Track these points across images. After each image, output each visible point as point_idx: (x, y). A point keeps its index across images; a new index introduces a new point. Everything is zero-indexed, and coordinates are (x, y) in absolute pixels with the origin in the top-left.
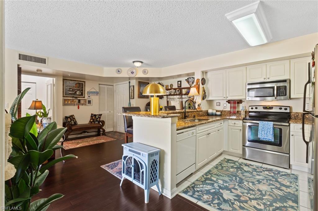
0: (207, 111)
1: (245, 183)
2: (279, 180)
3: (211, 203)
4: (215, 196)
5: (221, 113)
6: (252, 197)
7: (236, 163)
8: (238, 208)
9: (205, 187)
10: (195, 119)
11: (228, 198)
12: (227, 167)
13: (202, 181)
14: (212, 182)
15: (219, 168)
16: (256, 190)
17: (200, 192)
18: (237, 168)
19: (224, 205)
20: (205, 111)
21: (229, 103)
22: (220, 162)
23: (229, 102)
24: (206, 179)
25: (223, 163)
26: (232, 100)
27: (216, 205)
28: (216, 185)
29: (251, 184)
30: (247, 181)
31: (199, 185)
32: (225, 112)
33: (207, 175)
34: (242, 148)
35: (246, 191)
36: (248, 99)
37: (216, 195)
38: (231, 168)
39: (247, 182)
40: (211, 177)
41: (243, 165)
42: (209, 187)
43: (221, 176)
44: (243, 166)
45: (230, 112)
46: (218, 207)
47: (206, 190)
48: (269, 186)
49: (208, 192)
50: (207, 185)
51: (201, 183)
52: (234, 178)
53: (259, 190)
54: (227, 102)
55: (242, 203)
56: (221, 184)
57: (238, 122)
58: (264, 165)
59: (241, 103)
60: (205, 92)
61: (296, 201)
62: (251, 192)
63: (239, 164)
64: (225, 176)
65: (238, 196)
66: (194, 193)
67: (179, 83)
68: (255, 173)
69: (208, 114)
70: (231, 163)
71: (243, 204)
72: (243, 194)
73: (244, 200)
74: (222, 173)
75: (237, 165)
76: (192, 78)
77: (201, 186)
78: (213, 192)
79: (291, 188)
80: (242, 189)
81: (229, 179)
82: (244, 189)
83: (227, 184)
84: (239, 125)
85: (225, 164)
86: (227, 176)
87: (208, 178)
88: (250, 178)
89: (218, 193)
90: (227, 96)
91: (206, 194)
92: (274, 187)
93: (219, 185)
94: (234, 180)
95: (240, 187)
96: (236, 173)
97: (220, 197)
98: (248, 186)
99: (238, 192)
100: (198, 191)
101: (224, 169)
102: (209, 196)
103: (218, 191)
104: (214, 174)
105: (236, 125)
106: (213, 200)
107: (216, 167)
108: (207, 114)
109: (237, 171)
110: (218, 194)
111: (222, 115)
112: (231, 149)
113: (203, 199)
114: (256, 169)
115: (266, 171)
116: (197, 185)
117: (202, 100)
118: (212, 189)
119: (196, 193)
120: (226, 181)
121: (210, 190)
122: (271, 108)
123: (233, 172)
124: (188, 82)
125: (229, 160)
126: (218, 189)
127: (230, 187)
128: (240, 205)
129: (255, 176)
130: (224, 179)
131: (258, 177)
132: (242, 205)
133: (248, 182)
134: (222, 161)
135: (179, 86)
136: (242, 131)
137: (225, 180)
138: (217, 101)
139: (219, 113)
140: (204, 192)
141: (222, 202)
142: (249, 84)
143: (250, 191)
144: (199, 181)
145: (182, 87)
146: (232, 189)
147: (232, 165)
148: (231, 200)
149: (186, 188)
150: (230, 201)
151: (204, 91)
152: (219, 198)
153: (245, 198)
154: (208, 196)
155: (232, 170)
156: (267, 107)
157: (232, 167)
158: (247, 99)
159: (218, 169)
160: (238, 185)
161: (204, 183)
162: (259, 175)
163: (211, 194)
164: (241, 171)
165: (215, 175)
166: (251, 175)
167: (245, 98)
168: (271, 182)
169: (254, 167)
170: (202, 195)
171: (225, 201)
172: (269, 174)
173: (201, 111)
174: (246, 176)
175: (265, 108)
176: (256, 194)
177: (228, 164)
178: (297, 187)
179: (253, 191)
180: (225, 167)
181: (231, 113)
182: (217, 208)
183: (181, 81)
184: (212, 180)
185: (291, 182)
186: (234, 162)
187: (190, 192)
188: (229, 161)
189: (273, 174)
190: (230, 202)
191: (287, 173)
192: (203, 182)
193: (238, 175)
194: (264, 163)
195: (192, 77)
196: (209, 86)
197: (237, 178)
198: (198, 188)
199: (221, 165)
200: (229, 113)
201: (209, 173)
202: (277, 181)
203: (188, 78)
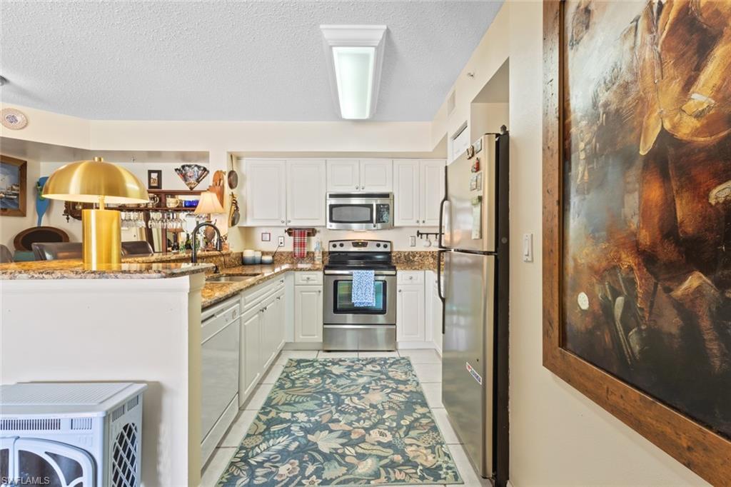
0: (242, 253)
1: (346, 402)
2: (391, 374)
3: (302, 479)
4: (303, 457)
5: (273, 257)
6: (367, 424)
7: (315, 364)
8: (354, 461)
9: (273, 445)
10: (221, 276)
11: (330, 448)
12: (302, 377)
13: (260, 434)
14: (285, 425)
15: (286, 386)
16: (368, 407)
17: (267, 465)
18: (322, 374)
19: (329, 469)
20: (236, 253)
21: (290, 234)
22: (283, 372)
23: (290, 232)
24: (269, 424)
25: (291, 372)
26: (296, 229)
27: (314, 477)
28: (295, 428)
29: (355, 399)
30: (347, 395)
31: (258, 446)
32: (282, 255)
33: (267, 414)
34: (322, 329)
35: (354, 418)
36: (331, 226)
37: (305, 452)
38: (311, 378)
39: (349, 398)
40: (277, 413)
41: (328, 364)
42: (283, 441)
43: (298, 402)
44: (329, 366)
45: (292, 255)
46: (320, 481)
47: (279, 452)
48: (382, 391)
49: (286, 454)
50: (277, 438)
51: (261, 438)
52: (324, 397)
53: (372, 406)
54: (286, 231)
55: (357, 445)
56: (306, 422)
57: (315, 276)
58: (360, 353)
59: (314, 235)
60: (237, 207)
61: (424, 404)
62: (362, 415)
63: (320, 364)
64: (305, 400)
65: (345, 434)
66: (253, 472)
67: (154, 176)
68: (353, 374)
69: (243, 262)
70: (306, 366)
71: (360, 447)
72: (351, 426)
73: (357, 437)
74: (298, 396)
75: (317, 369)
76: (196, 168)
77: (264, 446)
78: (296, 448)
79: (410, 383)
80: (347, 415)
81: (316, 404)
82: (350, 413)
83: (317, 418)
84: (316, 282)
85: (296, 374)
86: (309, 399)
87: (273, 417)
88: (349, 387)
89: (306, 445)
90: (288, 219)
91: (283, 461)
92: (389, 390)
93: (302, 425)
94: (326, 403)
95: (341, 412)
96: (323, 387)
97: (315, 454)
98: (354, 405)
99: (342, 426)
100: (261, 464)
101: (298, 383)
102: (291, 464)
103: (303, 441)
104: (280, 404)
105: (310, 282)
106: (303, 469)
107: (280, 386)
108: (240, 262)
109: (324, 381)
110: (307, 448)
111: (275, 262)
112: (301, 337)
113: (279, 479)
114: (353, 366)
115: (367, 364)
116: (253, 448)
117: (229, 227)
118: (291, 443)
119: (258, 470)
120: (312, 411)
121: (288, 446)
122: (364, 244)
123: (317, 386)
124: (185, 177)
125: (299, 362)
126: (302, 437)
127: (325, 419)
128: (356, 453)
129: (355, 380)
130: (305, 408)
131: (361, 381)
132: (359, 451)
133: (350, 396)
134: (286, 367)
135: (156, 185)
136: (322, 293)
137: (308, 408)
138: (264, 230)
139: (268, 258)
140: (277, 457)
141: (322, 464)
142: (331, 196)
143: (360, 414)
144: (254, 435)
145: (165, 187)
146: (330, 425)
147: (309, 370)
148: (336, 449)
149: (228, 471)
150: (337, 453)
151: (235, 203)
152: (313, 456)
153: (358, 432)
154: (288, 466)
155: (312, 381)
156: (358, 243)
157: (312, 375)
158: (328, 227)
159: (285, 389)
160: (337, 411)
161: (267, 436)
162: (361, 376)
163: (294, 456)
164: (330, 378)
165: (285, 407)
166: (350, 381)
167: (324, 224)
168: (383, 383)
169: (348, 363)
170: (274, 469)
171: (328, 457)
172: (374, 369)
173: (229, 254)
174: (342, 385)
175: (356, 244)
176: (371, 416)
177: (302, 370)
178: (415, 379)
179: (364, 411)
180: (298, 379)
181: (295, 256)
182: (319, 484)
183: (159, 173)
184: (282, 421)
185: (406, 373)
186: (311, 363)
187: (242, 477)
188: (302, 364)
189: (379, 368)
190: (337, 456)
191: (394, 358)
192: (264, 435)
193: (328, 389)
194: (360, 349)
195: (196, 166)
196: (245, 192)
197: (329, 395)
198: (257, 454)
199: (287, 376)
200: (290, 256)
201: (271, 407)
202: (389, 378)
203: (183, 167)
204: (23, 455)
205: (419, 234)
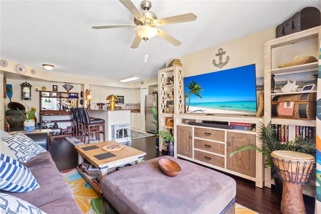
23: (98, 104)
76: (69, 86)
124: (66, 88)
183: (57, 86)
203: (65, 85)
204: (124, 129)
205: (127, 105)
